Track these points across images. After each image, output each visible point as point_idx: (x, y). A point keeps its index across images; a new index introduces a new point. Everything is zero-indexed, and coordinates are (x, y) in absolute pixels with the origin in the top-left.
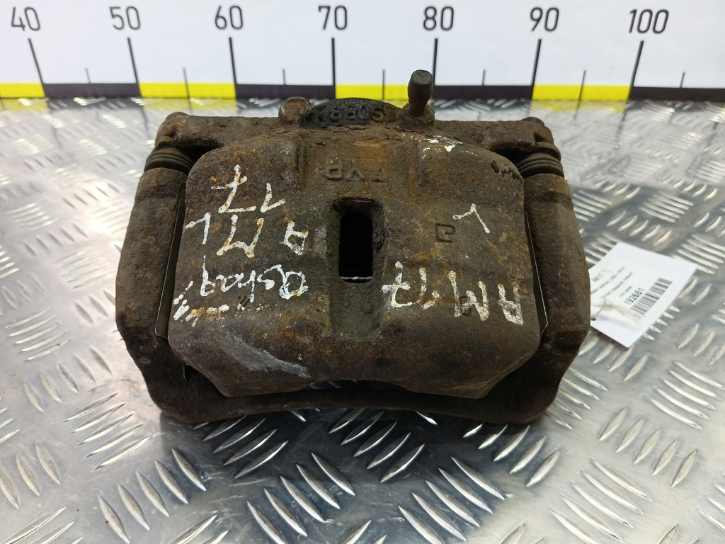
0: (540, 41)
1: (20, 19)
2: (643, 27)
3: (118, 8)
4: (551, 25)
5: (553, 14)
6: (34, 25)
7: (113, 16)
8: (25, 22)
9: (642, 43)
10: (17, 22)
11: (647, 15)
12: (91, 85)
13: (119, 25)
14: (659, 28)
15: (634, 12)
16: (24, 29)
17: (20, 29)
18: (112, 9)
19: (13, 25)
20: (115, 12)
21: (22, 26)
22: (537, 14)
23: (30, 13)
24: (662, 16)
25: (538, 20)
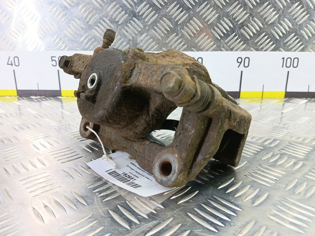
0: (242, 72)
1: (11, 61)
2: (288, 65)
3: (55, 57)
4: (246, 65)
5: (247, 60)
6: (17, 64)
7: (52, 60)
8: (13, 63)
9: (288, 72)
10: (10, 63)
11: (289, 60)
12: (39, 91)
13: (55, 64)
14: (295, 65)
15: (283, 58)
16: (12, 66)
17: (11, 65)
18: (52, 57)
19: (8, 64)
20: (53, 59)
21: (12, 64)
22: (240, 60)
23: (16, 59)
24: (296, 60)
25: (241, 63)
